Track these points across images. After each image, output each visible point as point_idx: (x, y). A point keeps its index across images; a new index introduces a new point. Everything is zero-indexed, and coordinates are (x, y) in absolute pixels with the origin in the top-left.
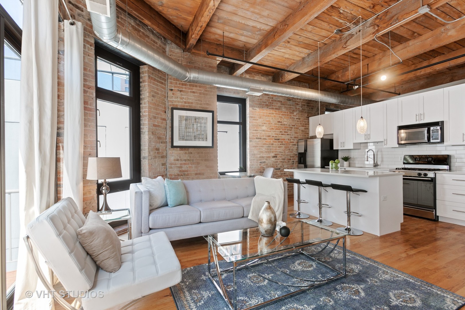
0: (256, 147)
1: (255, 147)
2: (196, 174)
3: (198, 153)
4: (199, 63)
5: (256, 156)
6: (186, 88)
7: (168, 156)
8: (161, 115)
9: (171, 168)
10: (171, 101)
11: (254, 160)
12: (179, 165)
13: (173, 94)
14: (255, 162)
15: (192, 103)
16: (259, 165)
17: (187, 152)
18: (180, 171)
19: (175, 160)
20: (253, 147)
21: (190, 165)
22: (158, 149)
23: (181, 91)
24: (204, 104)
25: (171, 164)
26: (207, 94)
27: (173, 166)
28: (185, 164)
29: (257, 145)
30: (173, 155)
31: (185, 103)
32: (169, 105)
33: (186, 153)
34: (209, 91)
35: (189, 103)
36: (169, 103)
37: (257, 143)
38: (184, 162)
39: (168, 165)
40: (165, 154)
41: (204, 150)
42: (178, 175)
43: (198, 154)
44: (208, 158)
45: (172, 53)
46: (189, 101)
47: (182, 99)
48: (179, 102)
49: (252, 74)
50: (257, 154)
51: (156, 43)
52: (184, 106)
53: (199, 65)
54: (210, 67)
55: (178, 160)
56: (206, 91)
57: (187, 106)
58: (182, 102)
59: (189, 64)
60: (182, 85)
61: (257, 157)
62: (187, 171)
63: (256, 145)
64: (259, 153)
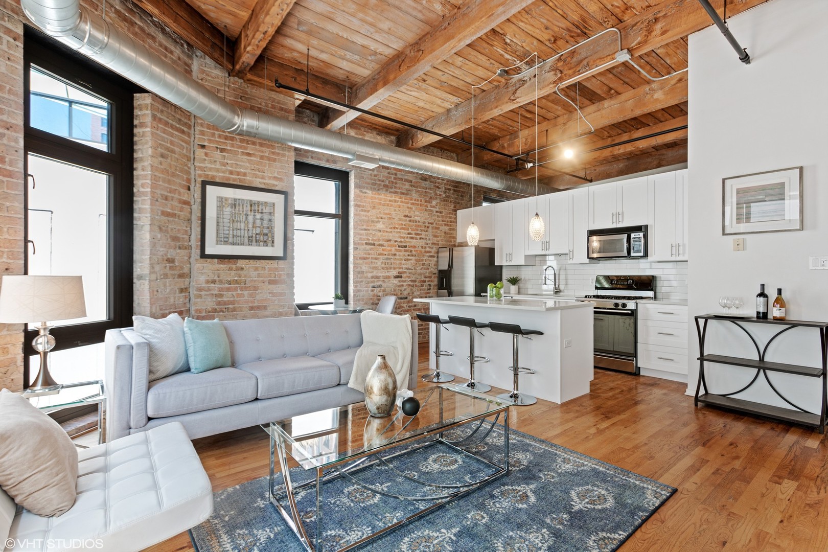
1: (364, 259)
2: (252, 308)
3: (256, 269)
4: (260, 100)
5: (365, 275)
6: (232, 146)
7: (194, 273)
8: (180, 193)
9: (200, 296)
10: (201, 168)
11: (362, 282)
12: (216, 292)
13: (206, 154)
14: (364, 287)
15: (245, 174)
16: (370, 292)
17: (234, 266)
18: (219, 303)
19: (208, 282)
20: (360, 258)
21: (239, 292)
22: (171, 261)
23: (222, 150)
24: (270, 178)
25: (200, 289)
26: (275, 160)
27: (203, 293)
28: (228, 289)
29: (368, 256)
30: (202, 272)
31: (231, 173)
32: (197, 175)
33: (231, 269)
34: (278, 154)
35: (238, 174)
36: (197, 172)
37: (367, 251)
38: (227, 285)
39: (193, 292)
40: (186, 270)
41: (268, 264)
42: (215, 311)
43: (255, 271)
44: (275, 277)
45: (204, 76)
46: (238, 170)
47: (225, 166)
48: (218, 170)
49: (360, 129)
50: (367, 272)
51: (171, 52)
52: (229, 179)
53: (260, 104)
54: (282, 109)
55: (214, 282)
56: (273, 153)
57: (234, 180)
58: (224, 172)
59: (240, 100)
60: (226, 139)
61: (366, 277)
62: (233, 303)
63: (365, 256)
64: (370, 270)
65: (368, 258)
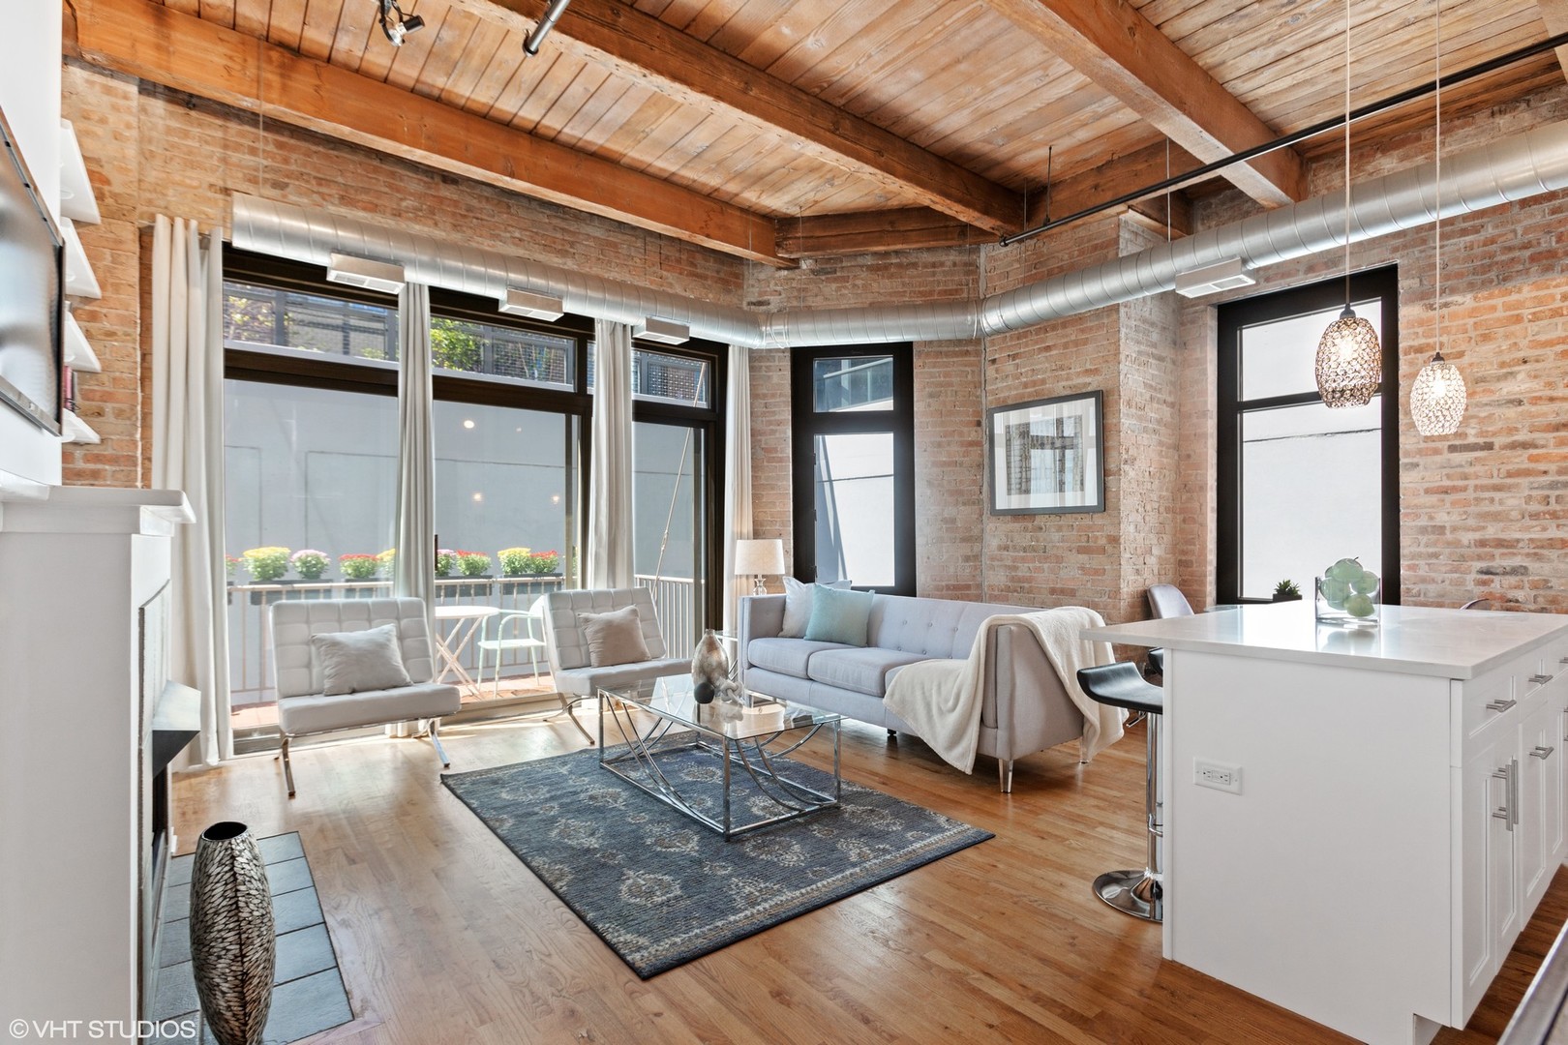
0: (1446, 493)
1: (1445, 491)
2: (1053, 591)
3: (1059, 529)
4: (1060, 255)
5: (1449, 536)
6: (1027, 346)
7: (987, 537)
8: (961, 434)
9: (992, 568)
10: (994, 393)
11: (1436, 556)
12: (1009, 563)
13: (997, 371)
14: (1444, 569)
15: (1043, 382)
16: (1470, 586)
17: (1030, 525)
18: (1013, 579)
19: (1000, 548)
20: (1427, 491)
21: (1037, 564)
22: (953, 521)
23: (1014, 357)
24: (1078, 374)
25: (993, 559)
26: (1085, 342)
27: (996, 563)
28: (1024, 560)
29: (1461, 483)
30: (995, 535)
31: (1026, 385)
32: (988, 401)
33: (1026, 529)
34: (1091, 328)
35: (1034, 383)
36: (989, 398)
37: (1459, 470)
38: (1022, 554)
39: (986, 561)
40: (975, 532)
41: (1076, 519)
42: (1008, 589)
43: (1058, 531)
44: (1088, 541)
45: (993, 264)
46: (1035, 378)
47: (1018, 379)
48: (1009, 388)
50: (1454, 529)
51: (942, 264)
52: (1022, 396)
53: (1062, 260)
54: (1095, 248)
55: (1006, 548)
56: (1082, 331)
57: (1030, 395)
58: (1016, 388)
59: (1034, 271)
60: (1018, 339)
61: (1457, 544)
62: (1029, 580)
63: (1447, 483)
64: (1472, 522)
65: (1465, 489)
